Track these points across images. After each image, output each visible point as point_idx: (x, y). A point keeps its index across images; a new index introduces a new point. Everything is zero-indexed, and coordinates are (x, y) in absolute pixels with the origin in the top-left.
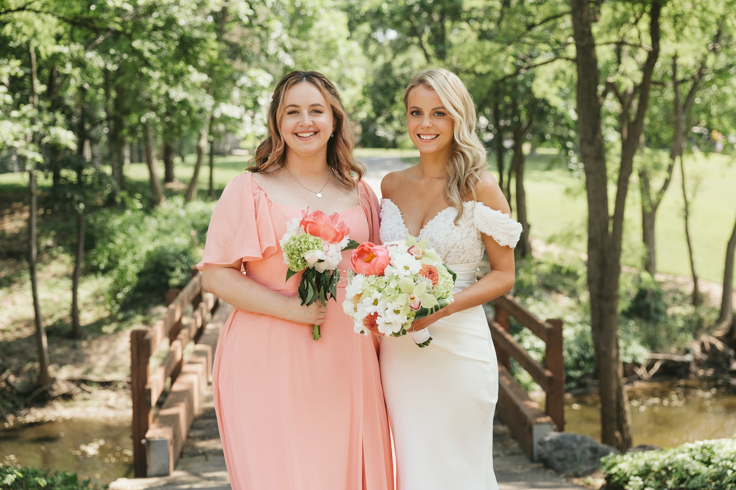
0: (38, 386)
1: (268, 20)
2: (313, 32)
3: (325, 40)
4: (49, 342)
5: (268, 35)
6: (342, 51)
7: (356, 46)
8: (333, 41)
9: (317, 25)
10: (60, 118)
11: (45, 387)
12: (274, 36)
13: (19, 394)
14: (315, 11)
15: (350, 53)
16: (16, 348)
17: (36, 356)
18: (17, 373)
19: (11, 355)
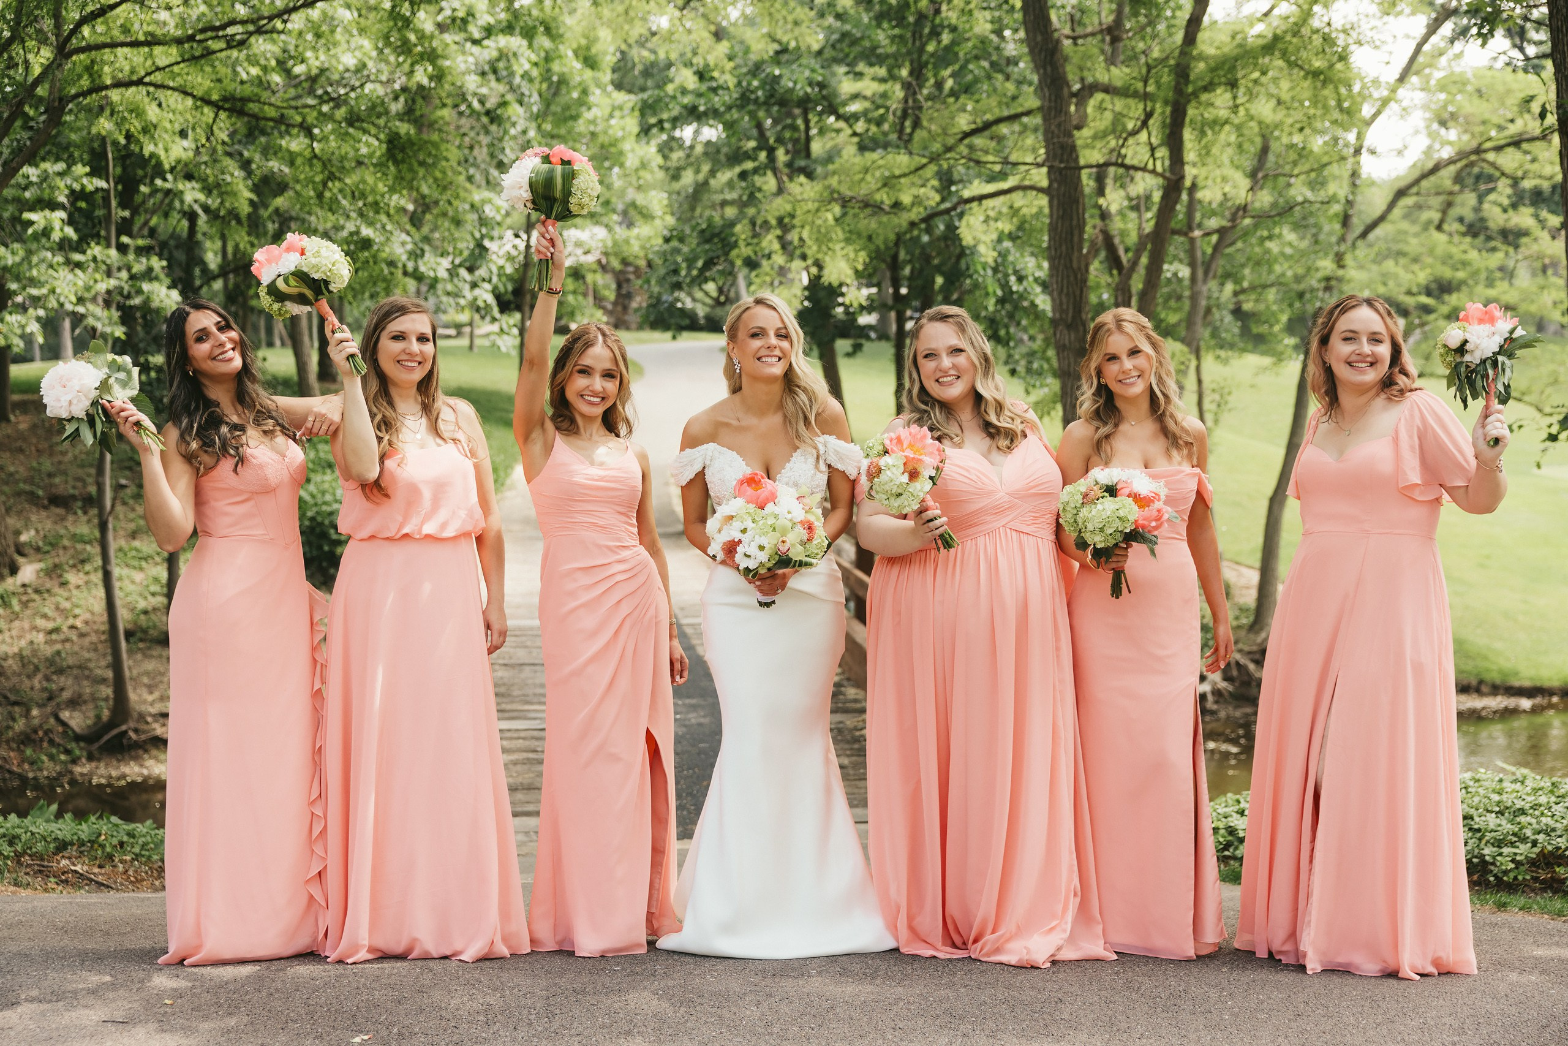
0: (112, 724)
1: (504, 104)
2: (581, 126)
3: (602, 139)
4: (130, 652)
5: (506, 132)
6: (631, 162)
7: (650, 150)
8: (614, 143)
9: (588, 115)
10: (157, 264)
11: (124, 728)
12: (513, 131)
13: (78, 738)
14: (585, 92)
15: (644, 165)
16: (71, 661)
17: (109, 674)
18: (74, 703)
19: (60, 671)
